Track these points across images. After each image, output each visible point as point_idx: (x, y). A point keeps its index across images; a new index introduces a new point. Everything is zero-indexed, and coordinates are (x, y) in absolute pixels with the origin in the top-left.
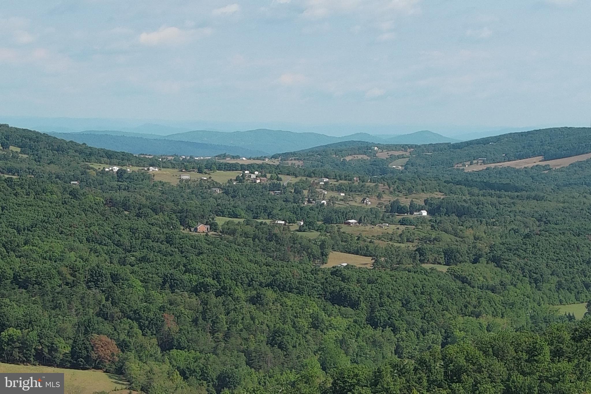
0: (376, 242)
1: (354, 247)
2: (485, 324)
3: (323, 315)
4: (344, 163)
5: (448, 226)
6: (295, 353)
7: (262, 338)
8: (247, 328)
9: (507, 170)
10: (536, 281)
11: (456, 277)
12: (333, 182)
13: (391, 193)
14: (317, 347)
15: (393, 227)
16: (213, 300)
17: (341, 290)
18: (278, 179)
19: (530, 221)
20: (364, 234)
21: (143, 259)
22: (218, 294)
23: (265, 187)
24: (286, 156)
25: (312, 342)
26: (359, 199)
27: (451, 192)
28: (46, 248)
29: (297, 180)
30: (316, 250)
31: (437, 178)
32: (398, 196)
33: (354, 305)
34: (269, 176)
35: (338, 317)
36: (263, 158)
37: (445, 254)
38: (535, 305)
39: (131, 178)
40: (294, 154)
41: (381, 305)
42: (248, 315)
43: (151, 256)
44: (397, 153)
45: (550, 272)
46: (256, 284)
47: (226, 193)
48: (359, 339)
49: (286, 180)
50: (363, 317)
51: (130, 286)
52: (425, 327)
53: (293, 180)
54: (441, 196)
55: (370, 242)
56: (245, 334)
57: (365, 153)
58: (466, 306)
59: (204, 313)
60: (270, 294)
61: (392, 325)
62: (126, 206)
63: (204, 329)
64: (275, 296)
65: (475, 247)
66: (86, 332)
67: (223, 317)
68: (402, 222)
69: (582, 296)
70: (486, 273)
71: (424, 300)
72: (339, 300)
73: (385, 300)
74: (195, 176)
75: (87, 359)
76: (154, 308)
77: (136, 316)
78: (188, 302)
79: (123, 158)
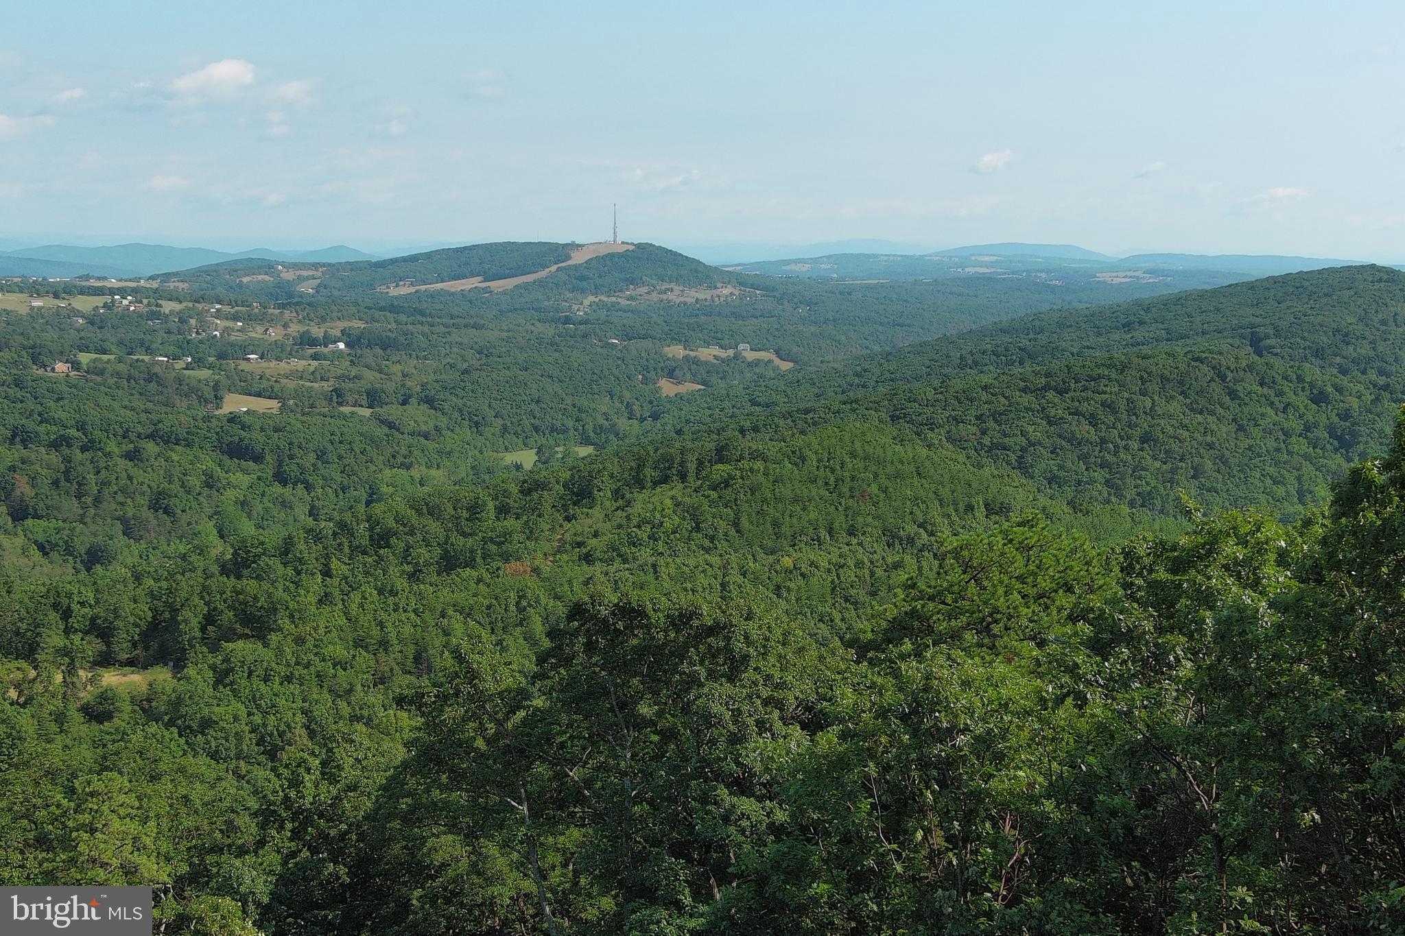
0: (284, 381)
1: (255, 389)
2: (417, 476)
3: (219, 472)
4: (240, 285)
5: (371, 361)
6: (184, 518)
7: (142, 502)
8: (123, 490)
9: (441, 293)
10: (477, 424)
11: (382, 422)
12: (227, 309)
13: (300, 321)
14: (210, 511)
15: (304, 363)
16: (78, 455)
17: (241, 440)
18: (158, 305)
19: (469, 354)
20: (268, 373)
22: (84, 449)
23: (140, 316)
24: (166, 277)
25: (205, 504)
26: (260, 329)
27: (374, 320)
29: (182, 306)
30: (208, 393)
31: (356, 303)
32: (309, 325)
33: (258, 458)
34: (145, 301)
35: (237, 474)
36: (138, 280)
37: (368, 394)
38: (476, 452)
40: (176, 274)
41: (291, 457)
42: (124, 473)
44: (305, 273)
45: (494, 414)
46: (132, 436)
47: (91, 323)
48: (265, 500)
49: (168, 307)
50: (269, 473)
52: (345, 482)
53: (176, 306)
54: (361, 325)
55: (276, 381)
56: (120, 498)
57: (266, 274)
58: (394, 457)
59: (66, 473)
60: (151, 448)
61: (305, 482)
63: (67, 493)
64: (157, 449)
65: (403, 386)
67: (91, 478)
68: (315, 357)
69: (531, 441)
70: (417, 416)
71: (342, 449)
72: (239, 452)
73: (296, 451)
74: (50, 302)
76: (2, 468)
78: (45, 459)
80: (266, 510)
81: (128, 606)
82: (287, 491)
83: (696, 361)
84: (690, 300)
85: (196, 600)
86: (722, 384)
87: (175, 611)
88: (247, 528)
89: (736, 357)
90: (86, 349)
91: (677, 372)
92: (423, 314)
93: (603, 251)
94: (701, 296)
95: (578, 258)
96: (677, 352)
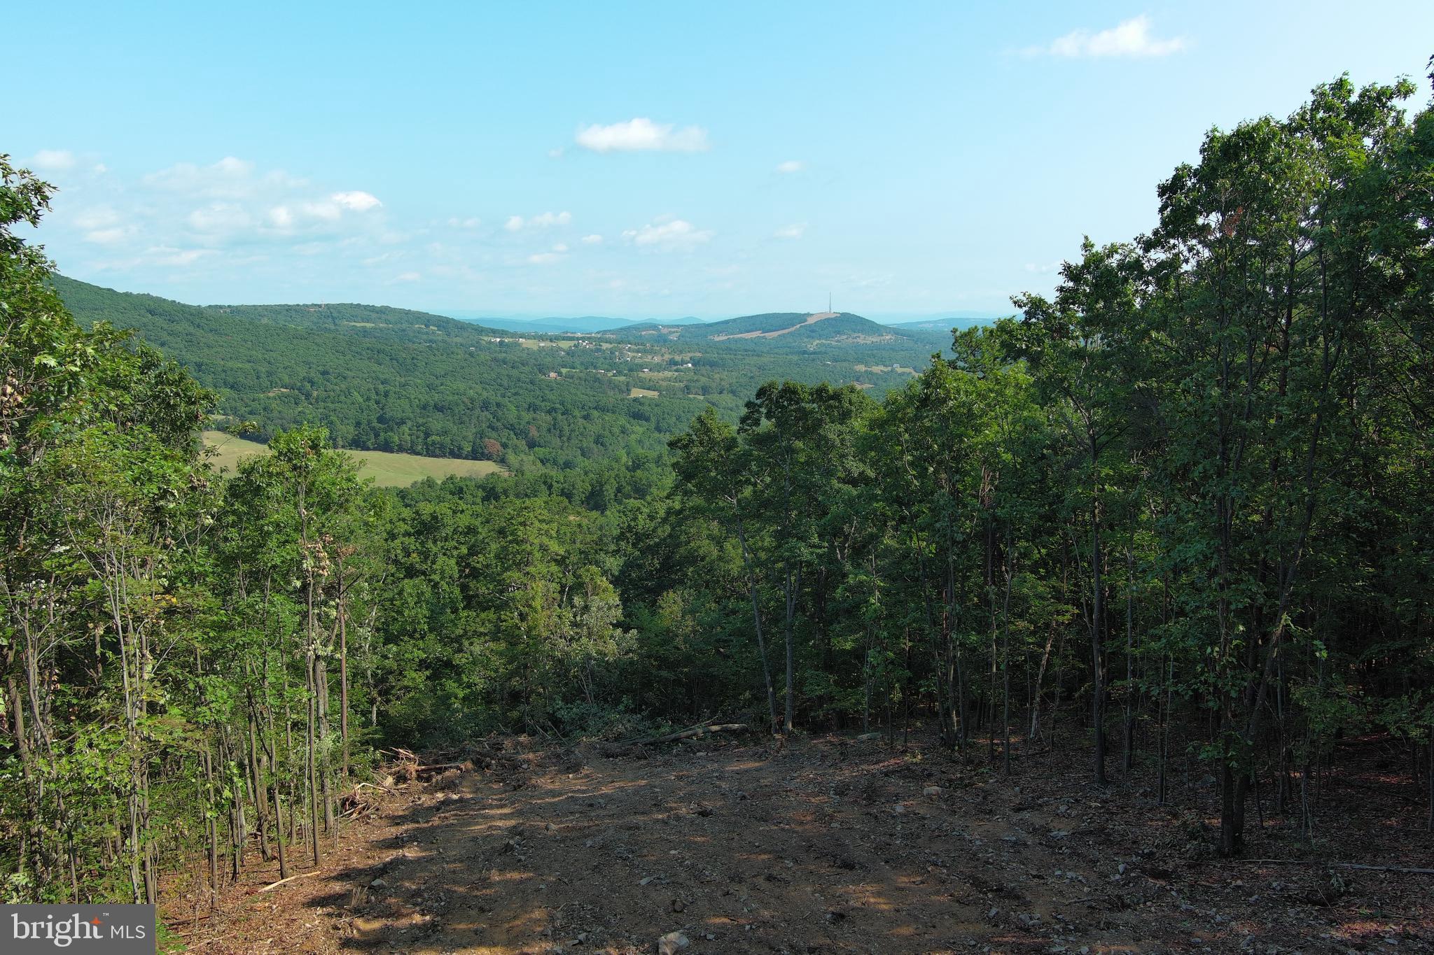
0: (661, 382)
1: (647, 385)
3: (628, 426)
4: (641, 336)
5: (704, 372)
6: (611, 448)
7: (591, 440)
8: (582, 434)
9: (741, 339)
12: (633, 347)
13: (669, 353)
14: (624, 445)
15: (671, 373)
16: (560, 417)
17: (639, 410)
18: (600, 345)
19: (754, 369)
20: (653, 378)
21: (516, 394)
22: (563, 414)
23: (592, 351)
24: (605, 332)
25: (621, 441)
26: (650, 357)
27: (707, 352)
28: (455, 387)
29: (612, 346)
30: (624, 388)
31: (698, 345)
32: (674, 354)
33: (647, 420)
34: (594, 343)
35: (637, 427)
36: (591, 333)
37: (703, 388)
39: (507, 345)
40: (610, 330)
41: (664, 419)
42: (582, 425)
43: (521, 392)
44: (673, 330)
46: (587, 408)
47: (568, 354)
48: (650, 439)
49: (605, 346)
50: (653, 425)
51: (508, 410)
53: (610, 346)
54: (700, 355)
55: (657, 382)
56: (580, 438)
57: (654, 330)
59: (554, 425)
60: (595, 413)
61: (670, 431)
62: (505, 362)
63: (554, 435)
64: (598, 414)
65: (720, 384)
66: (481, 438)
67: (566, 428)
68: (676, 371)
72: (638, 416)
73: (666, 415)
74: (548, 344)
75: (483, 454)
76: (523, 423)
77: (512, 428)
78: (544, 419)
79: (503, 333)
80: (651, 444)
81: (579, 484)
82: (662, 435)
83: (871, 373)
84: (868, 342)
85: (613, 480)
86: (884, 384)
87: (602, 486)
88: (640, 451)
89: (892, 371)
90: (564, 366)
92: (731, 349)
93: (824, 317)
94: (874, 340)
95: (811, 321)
96: (861, 368)
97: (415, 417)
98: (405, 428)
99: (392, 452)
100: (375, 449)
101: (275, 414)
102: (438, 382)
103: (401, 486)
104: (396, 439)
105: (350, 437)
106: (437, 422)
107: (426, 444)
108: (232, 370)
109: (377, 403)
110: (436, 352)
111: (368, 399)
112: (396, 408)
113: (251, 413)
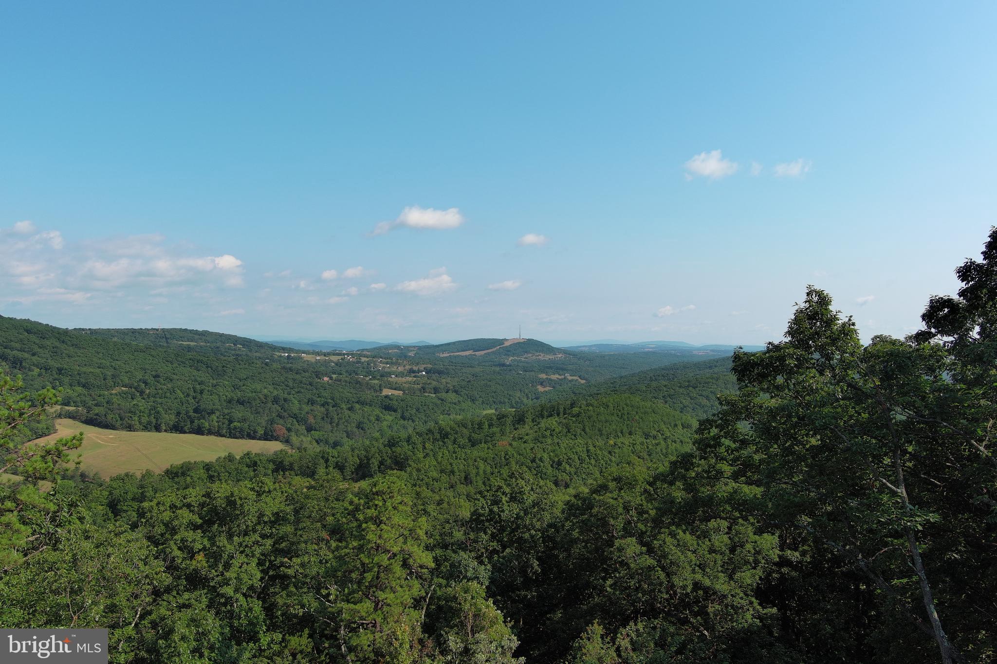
0: (404, 385)
1: (394, 387)
3: (381, 415)
4: (388, 353)
5: (434, 378)
6: (369, 431)
7: (353, 425)
8: (347, 421)
9: (458, 356)
10: (473, 400)
11: (439, 399)
12: (384, 360)
13: (409, 364)
14: (378, 429)
15: (411, 378)
16: (331, 408)
17: (389, 404)
18: (360, 359)
19: (469, 376)
20: (398, 381)
21: (298, 392)
22: (333, 406)
23: (354, 362)
24: (363, 350)
25: (376, 426)
26: (395, 367)
27: (435, 364)
28: (254, 388)
30: (377, 388)
31: (429, 359)
32: (412, 365)
33: (395, 411)
34: (356, 357)
35: (388, 416)
36: (353, 351)
37: (434, 389)
38: (473, 410)
39: (293, 358)
40: (367, 349)
41: (407, 410)
42: (347, 415)
43: (302, 390)
44: (411, 349)
45: (479, 396)
46: (351, 402)
47: (337, 365)
48: (398, 425)
49: (363, 359)
50: (399, 416)
51: (292, 403)
53: (367, 359)
54: (431, 366)
55: (401, 384)
56: (346, 424)
57: (397, 349)
58: (444, 411)
59: (327, 414)
60: (357, 406)
61: (412, 419)
62: (291, 369)
63: (327, 422)
64: (359, 407)
65: (446, 386)
66: (272, 423)
67: (336, 416)
68: (414, 377)
69: (493, 407)
70: (452, 397)
71: (425, 408)
72: (388, 408)
73: (409, 408)
74: (323, 358)
75: (272, 436)
76: (303, 413)
77: (295, 416)
78: (319, 410)
79: (290, 350)
80: (398, 429)
82: (406, 422)
83: (550, 380)
84: (547, 359)
86: (560, 387)
88: (392, 433)
89: (565, 378)
90: (334, 373)
91: (544, 383)
92: (452, 362)
93: (516, 341)
94: (551, 357)
95: (507, 344)
96: (543, 376)
97: (222, 408)
98: (214, 417)
99: (203, 434)
100: (190, 432)
101: (116, 406)
102: (241, 383)
103: (207, 461)
104: (207, 425)
105: (172, 423)
106: (238, 412)
107: (229, 428)
108: (85, 373)
109: (194, 398)
110: (241, 362)
111: (188, 395)
112: (208, 401)
113: (96, 405)
